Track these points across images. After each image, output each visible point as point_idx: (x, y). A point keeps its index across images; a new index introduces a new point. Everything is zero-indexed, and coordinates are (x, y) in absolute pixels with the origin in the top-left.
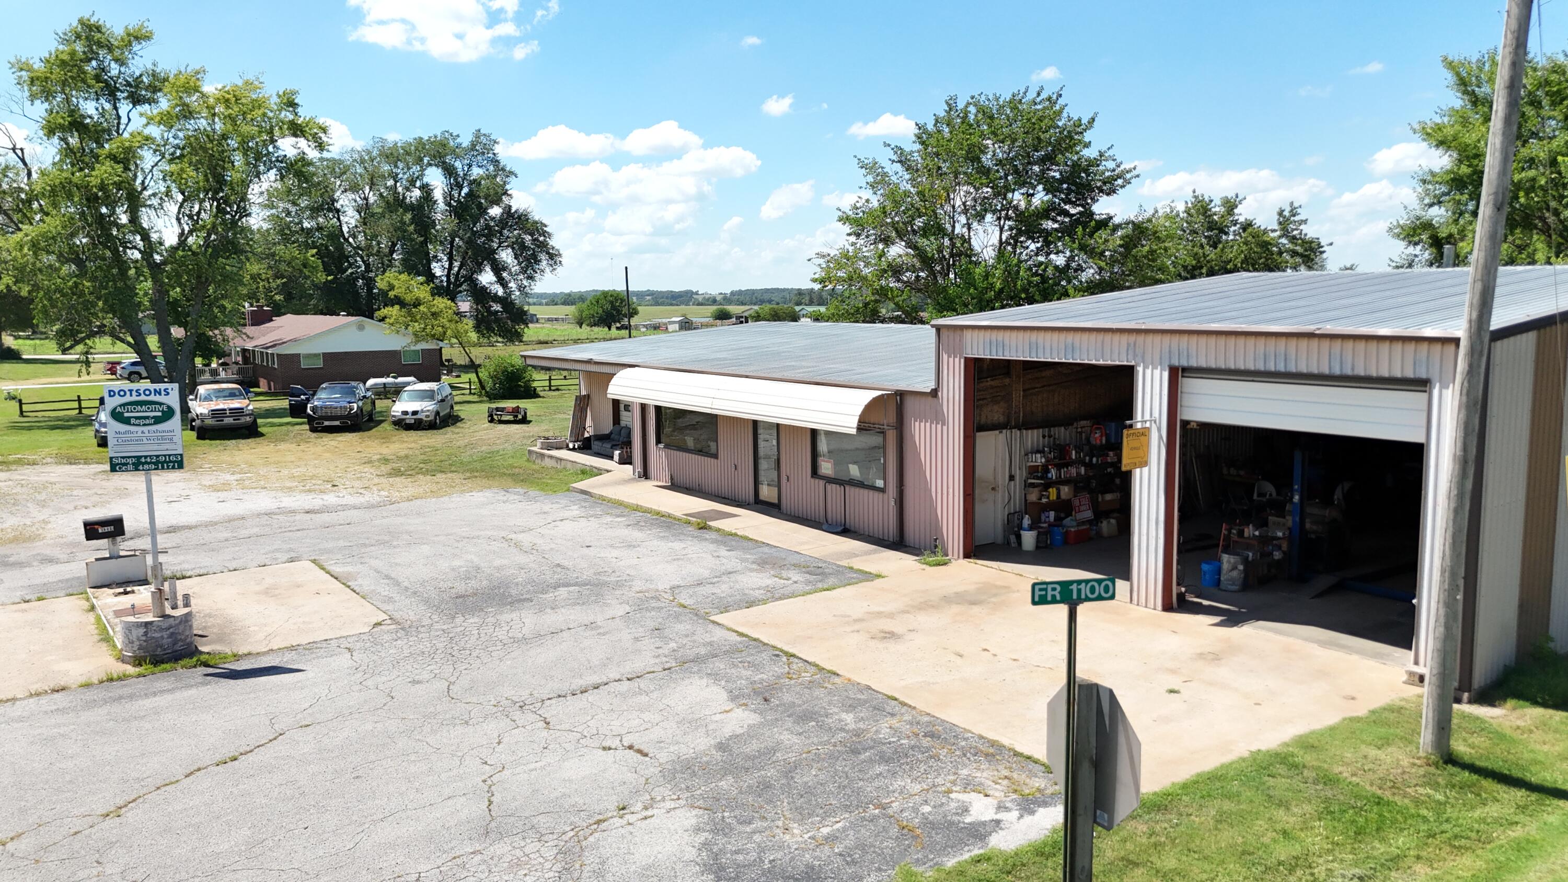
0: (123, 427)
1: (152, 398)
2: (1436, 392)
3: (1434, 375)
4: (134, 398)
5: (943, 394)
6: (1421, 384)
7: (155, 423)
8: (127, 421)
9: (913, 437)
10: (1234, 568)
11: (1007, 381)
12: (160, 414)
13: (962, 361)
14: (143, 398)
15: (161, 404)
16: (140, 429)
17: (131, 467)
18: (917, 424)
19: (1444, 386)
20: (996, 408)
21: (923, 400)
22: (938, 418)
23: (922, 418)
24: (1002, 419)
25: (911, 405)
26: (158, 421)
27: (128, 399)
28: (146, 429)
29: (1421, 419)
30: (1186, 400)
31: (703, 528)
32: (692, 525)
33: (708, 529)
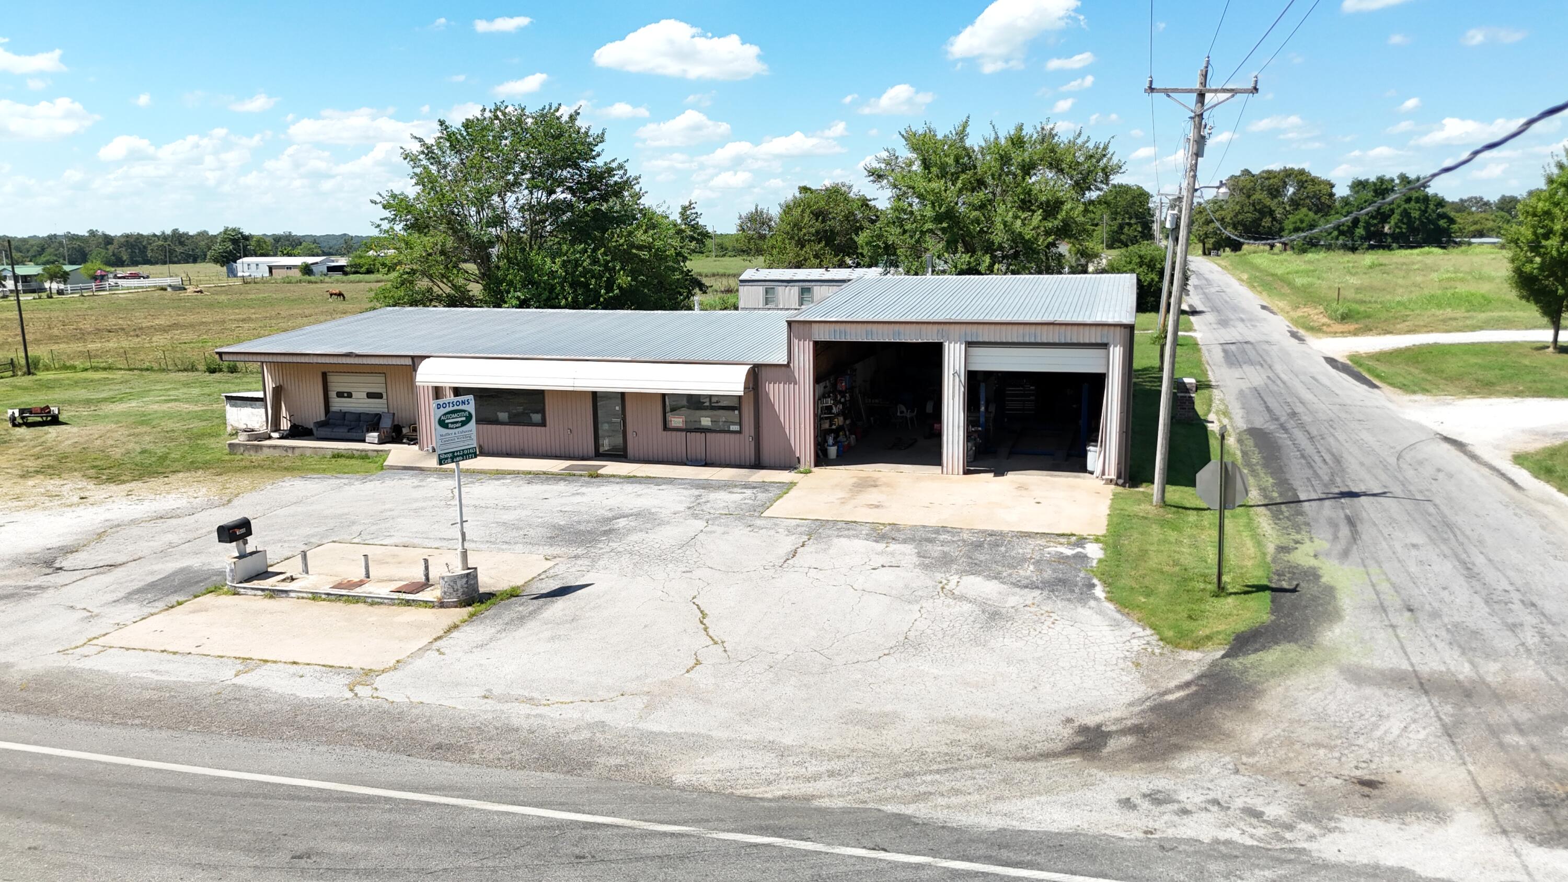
0: (445, 431)
1: (461, 407)
2: (1111, 349)
3: (1111, 341)
4: (451, 409)
5: (795, 365)
6: (1105, 346)
7: (462, 426)
8: (446, 426)
9: (767, 394)
12: (464, 419)
13: (811, 343)
14: (456, 408)
15: (465, 411)
16: (454, 431)
17: (449, 460)
18: (772, 385)
19: (1115, 346)
22: (790, 380)
23: (776, 381)
25: (764, 374)
26: (464, 423)
27: (448, 409)
28: (457, 431)
29: (1104, 362)
30: (970, 360)
31: (598, 476)
32: (582, 476)
33: (603, 476)
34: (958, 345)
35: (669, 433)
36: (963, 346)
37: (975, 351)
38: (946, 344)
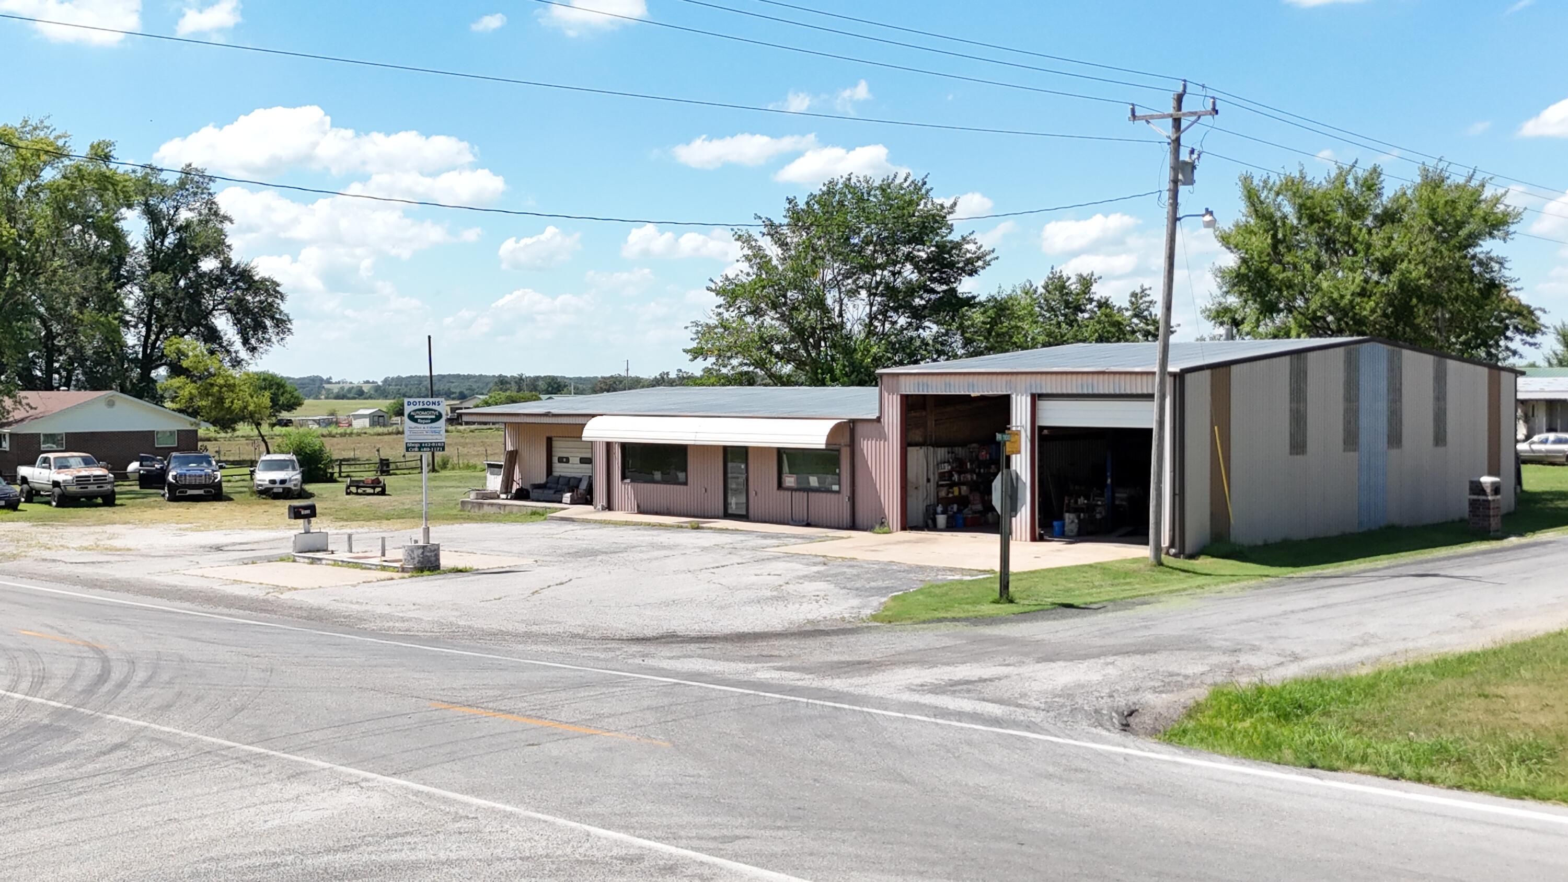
0: (413, 424)
1: (431, 407)
4: (421, 407)
5: (885, 420)
8: (416, 421)
9: (862, 451)
10: (1073, 522)
11: (924, 413)
13: (899, 397)
14: (426, 406)
15: (435, 411)
16: (422, 426)
17: (416, 449)
18: (865, 442)
20: (917, 432)
21: (869, 425)
22: (881, 436)
23: (869, 437)
24: (921, 440)
25: (859, 429)
26: (433, 421)
27: (417, 407)
28: (426, 426)
30: (1040, 414)
31: (698, 528)
32: (687, 527)
33: (702, 528)
34: (1025, 398)
35: (782, 492)
36: (1029, 399)
37: (1041, 404)
38: (1013, 397)
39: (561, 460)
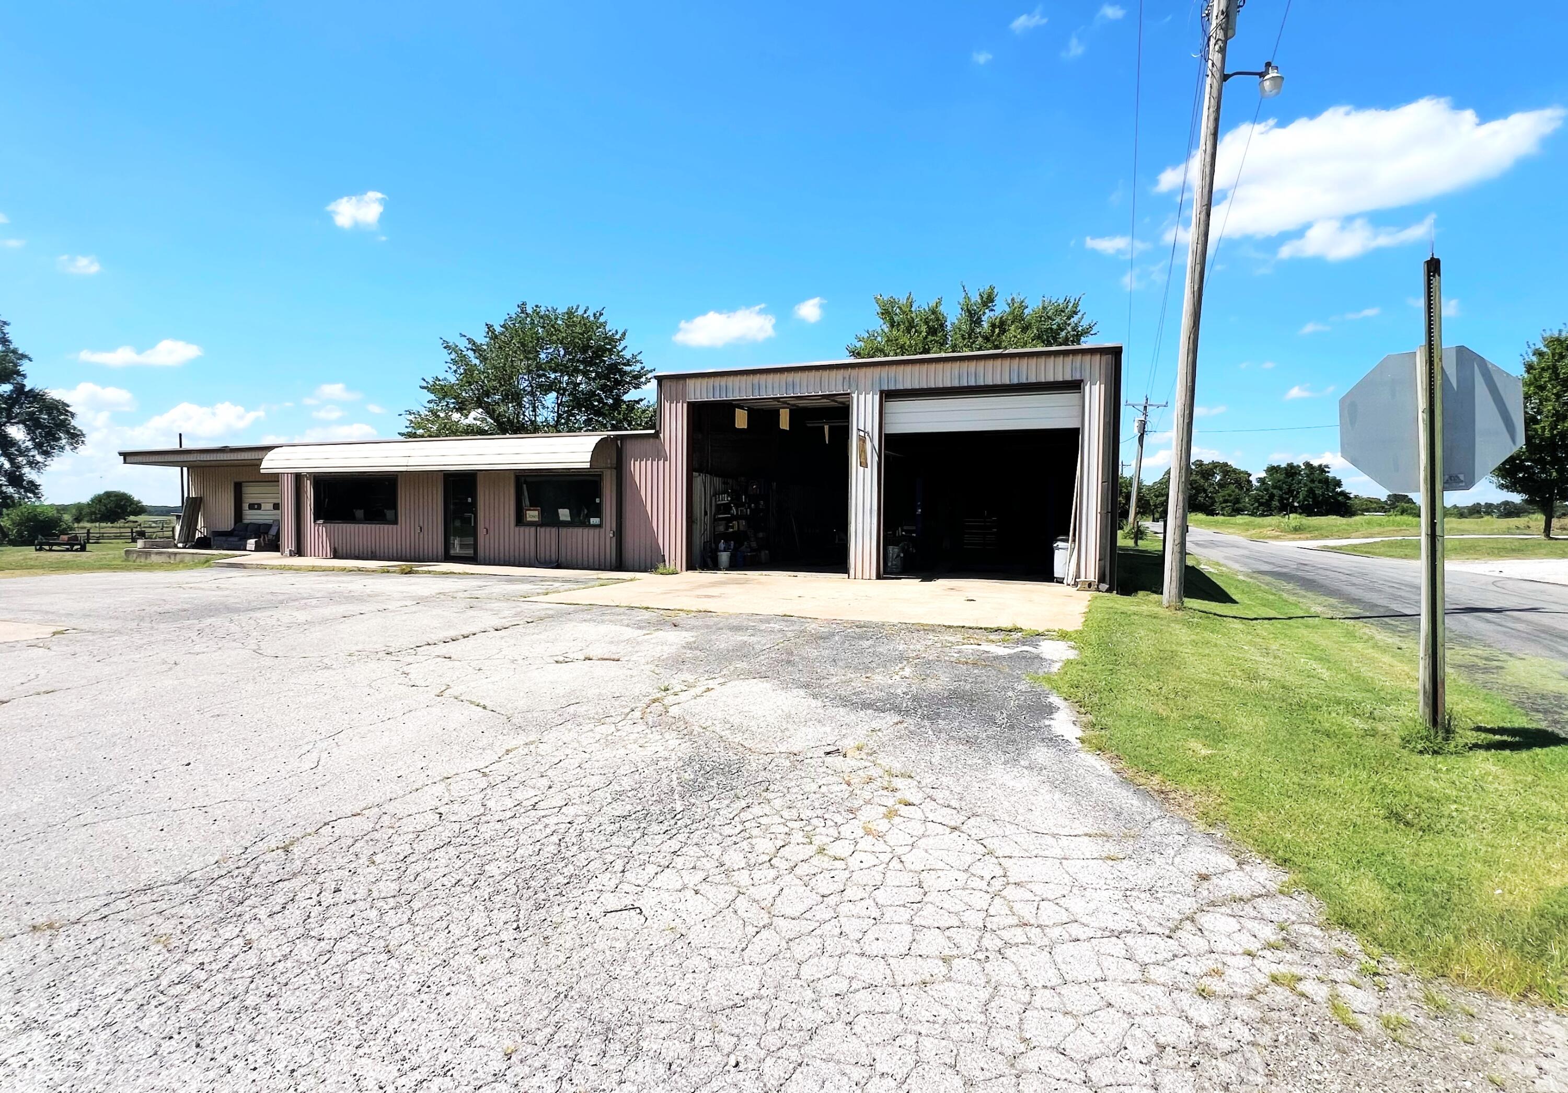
2: (1087, 388)
3: (1085, 377)
5: (665, 435)
6: (1075, 386)
9: (632, 475)
13: (685, 405)
18: (637, 463)
19: (1093, 384)
22: (659, 455)
23: (643, 456)
25: (630, 447)
29: (1076, 411)
30: (888, 419)
31: (410, 572)
32: (394, 572)
33: (417, 572)
34: (869, 397)
35: (522, 529)
36: (877, 398)
37: (894, 406)
38: (855, 396)
39: (252, 507)
